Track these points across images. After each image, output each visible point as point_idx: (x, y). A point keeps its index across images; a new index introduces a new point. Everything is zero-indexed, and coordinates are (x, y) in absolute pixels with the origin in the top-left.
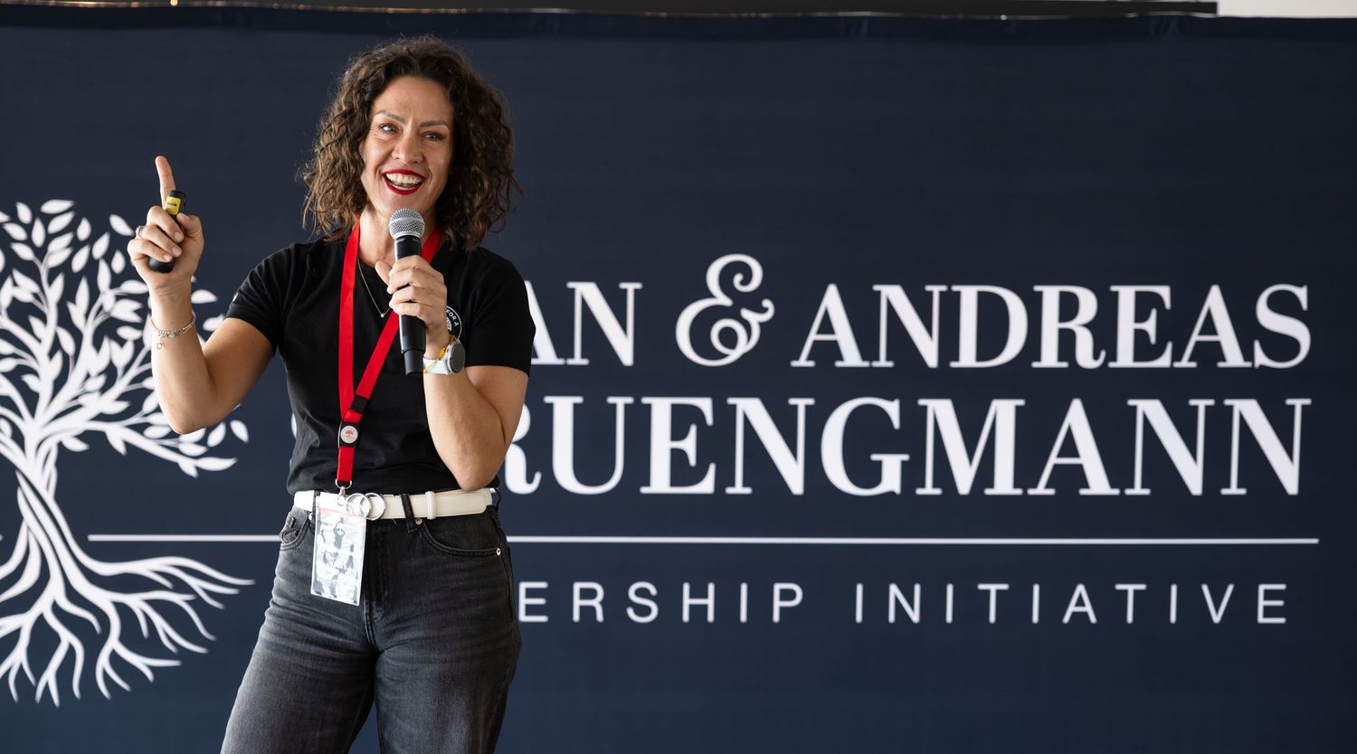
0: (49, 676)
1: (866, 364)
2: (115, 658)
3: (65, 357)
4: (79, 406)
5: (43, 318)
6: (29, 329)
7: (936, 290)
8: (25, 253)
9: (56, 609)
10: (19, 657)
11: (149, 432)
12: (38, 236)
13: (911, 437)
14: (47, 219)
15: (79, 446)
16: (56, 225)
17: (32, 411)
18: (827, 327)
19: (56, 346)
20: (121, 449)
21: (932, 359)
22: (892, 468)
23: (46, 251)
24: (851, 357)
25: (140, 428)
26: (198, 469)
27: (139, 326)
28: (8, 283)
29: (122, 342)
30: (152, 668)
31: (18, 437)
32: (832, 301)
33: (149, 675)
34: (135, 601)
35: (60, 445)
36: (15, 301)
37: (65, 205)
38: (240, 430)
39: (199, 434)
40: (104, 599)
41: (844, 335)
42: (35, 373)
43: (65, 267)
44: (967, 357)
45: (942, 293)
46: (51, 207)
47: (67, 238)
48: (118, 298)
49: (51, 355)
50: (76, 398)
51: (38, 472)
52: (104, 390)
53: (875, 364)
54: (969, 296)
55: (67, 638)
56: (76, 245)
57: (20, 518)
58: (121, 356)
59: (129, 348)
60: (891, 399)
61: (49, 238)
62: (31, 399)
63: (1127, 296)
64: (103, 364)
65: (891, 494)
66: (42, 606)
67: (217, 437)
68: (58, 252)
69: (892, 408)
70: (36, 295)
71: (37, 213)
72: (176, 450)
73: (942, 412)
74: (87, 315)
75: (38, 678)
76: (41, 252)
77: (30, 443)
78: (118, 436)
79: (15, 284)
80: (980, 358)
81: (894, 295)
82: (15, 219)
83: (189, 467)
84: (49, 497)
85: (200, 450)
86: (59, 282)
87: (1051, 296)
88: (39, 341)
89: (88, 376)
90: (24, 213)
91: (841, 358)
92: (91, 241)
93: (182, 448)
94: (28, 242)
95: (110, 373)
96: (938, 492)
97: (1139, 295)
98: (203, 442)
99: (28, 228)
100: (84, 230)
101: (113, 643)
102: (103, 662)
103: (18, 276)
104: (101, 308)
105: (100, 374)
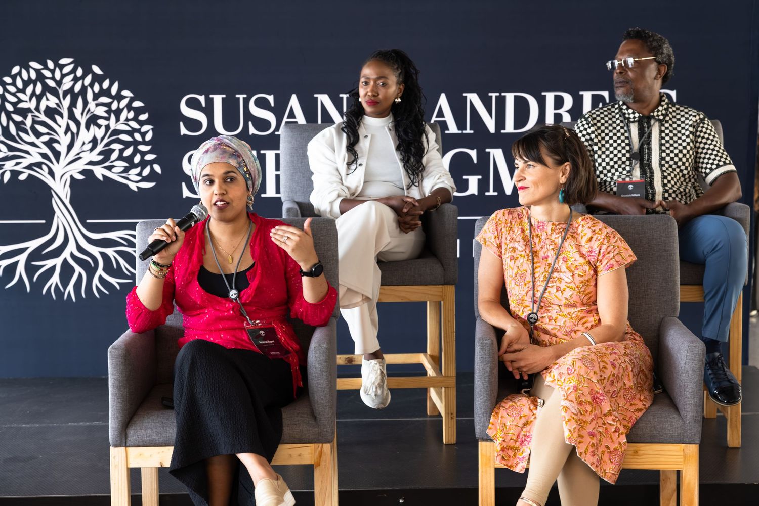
0: (70, 288)
1: (460, 132)
2: (101, 278)
3: (73, 134)
4: (80, 158)
5: (61, 115)
6: (55, 121)
7: (494, 95)
8: (51, 84)
9: (72, 255)
10: (55, 279)
11: (114, 170)
12: (58, 76)
13: (482, 167)
14: (61, 67)
15: (81, 177)
16: (66, 70)
17: (58, 161)
18: (441, 114)
19: (68, 129)
20: (101, 178)
21: (492, 129)
22: (473, 183)
23: (62, 83)
24: (453, 129)
25: (109, 168)
26: (137, 187)
27: (108, 119)
28: (44, 98)
29: (99, 126)
30: (118, 283)
31: (51, 173)
32: (443, 101)
33: (118, 287)
34: (110, 251)
35: (72, 177)
36: (47, 107)
37: (70, 60)
38: (157, 168)
39: (138, 170)
40: (95, 251)
41: (449, 118)
42: (58, 142)
43: (71, 90)
44: (509, 128)
45: (496, 96)
46: (63, 61)
47: (72, 76)
48: (97, 105)
49: (66, 133)
50: (78, 154)
51: (61, 189)
52: (92, 150)
53: (464, 132)
54: (510, 98)
55: (78, 269)
56: (76, 80)
57: (54, 212)
58: (100, 133)
59: (103, 129)
60: (472, 149)
61: (63, 76)
62: (57, 154)
63: (587, 96)
64: (91, 138)
65: (473, 195)
66: (66, 254)
67: (146, 172)
68: (67, 83)
69: (473, 153)
70: (57, 104)
71: (57, 65)
72: (127, 179)
73: (497, 155)
74: (82, 114)
75: (65, 288)
76: (59, 83)
77: (57, 176)
78: (99, 172)
79: (47, 99)
80: (515, 129)
81: (473, 98)
82: (46, 68)
83: (133, 187)
84: (67, 202)
85: (139, 178)
86: (68, 97)
87: (550, 97)
88: (60, 126)
89: (84, 143)
90: (50, 64)
91: (448, 130)
92: (83, 77)
93: (130, 177)
94: (53, 78)
95: (94, 142)
96: (496, 194)
97: (593, 95)
98: (139, 174)
99: (53, 72)
100: (80, 72)
101: (100, 272)
102: (96, 281)
103: (48, 95)
104: (89, 110)
105: (89, 142)
